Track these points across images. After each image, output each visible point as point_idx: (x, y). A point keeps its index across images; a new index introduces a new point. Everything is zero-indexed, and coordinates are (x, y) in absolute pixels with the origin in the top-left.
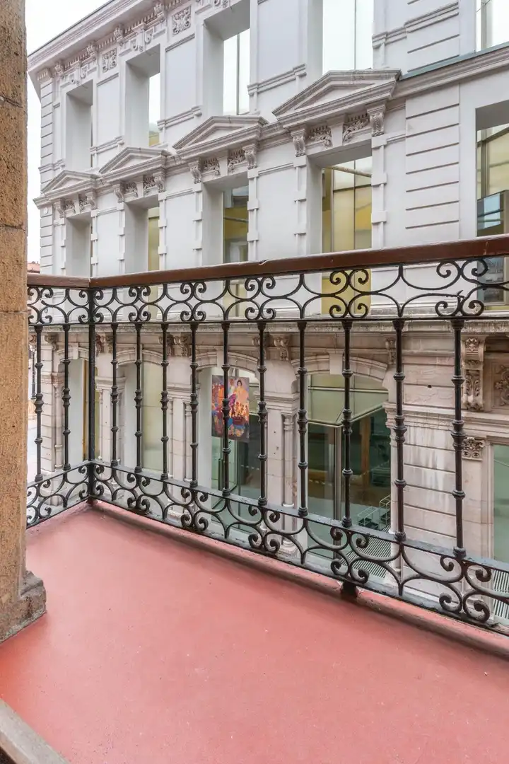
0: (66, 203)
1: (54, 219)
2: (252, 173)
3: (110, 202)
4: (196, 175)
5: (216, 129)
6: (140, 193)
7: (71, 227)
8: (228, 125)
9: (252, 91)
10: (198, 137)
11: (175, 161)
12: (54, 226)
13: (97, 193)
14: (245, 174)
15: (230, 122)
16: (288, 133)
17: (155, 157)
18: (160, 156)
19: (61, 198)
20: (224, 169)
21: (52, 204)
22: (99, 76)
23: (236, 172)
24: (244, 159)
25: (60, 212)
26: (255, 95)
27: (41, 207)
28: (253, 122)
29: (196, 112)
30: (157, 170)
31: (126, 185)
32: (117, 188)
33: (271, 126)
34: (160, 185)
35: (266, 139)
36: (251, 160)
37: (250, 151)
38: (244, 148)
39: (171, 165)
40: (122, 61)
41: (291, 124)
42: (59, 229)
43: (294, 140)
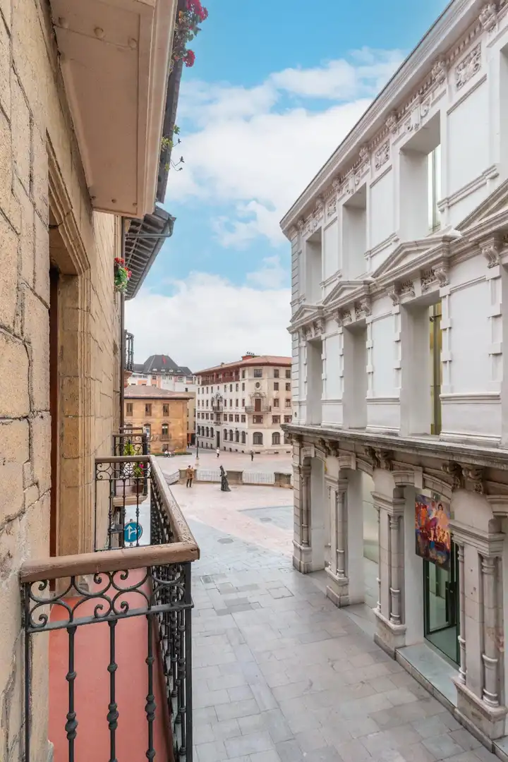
0: (305, 329)
1: (300, 342)
2: (444, 291)
3: (334, 328)
4: (394, 298)
5: (407, 254)
6: (353, 318)
7: (311, 348)
8: (415, 249)
9: (442, 207)
10: (392, 264)
11: (377, 288)
12: (300, 347)
13: (324, 320)
14: (438, 292)
15: (417, 245)
16: (476, 244)
17: (359, 287)
18: (363, 286)
19: (303, 326)
20: (418, 291)
21: (297, 331)
22: (325, 222)
23: (429, 292)
24: (435, 278)
25: (303, 337)
26: (446, 210)
27: (293, 333)
28: (438, 242)
29: (394, 238)
30: (362, 297)
31: (343, 312)
32: (336, 315)
33: (460, 241)
34: (367, 310)
35: (454, 255)
36: (442, 278)
37: (440, 270)
38: (433, 268)
39: (373, 291)
40: (340, 205)
41: (477, 237)
42: (303, 349)
43: (483, 251)
